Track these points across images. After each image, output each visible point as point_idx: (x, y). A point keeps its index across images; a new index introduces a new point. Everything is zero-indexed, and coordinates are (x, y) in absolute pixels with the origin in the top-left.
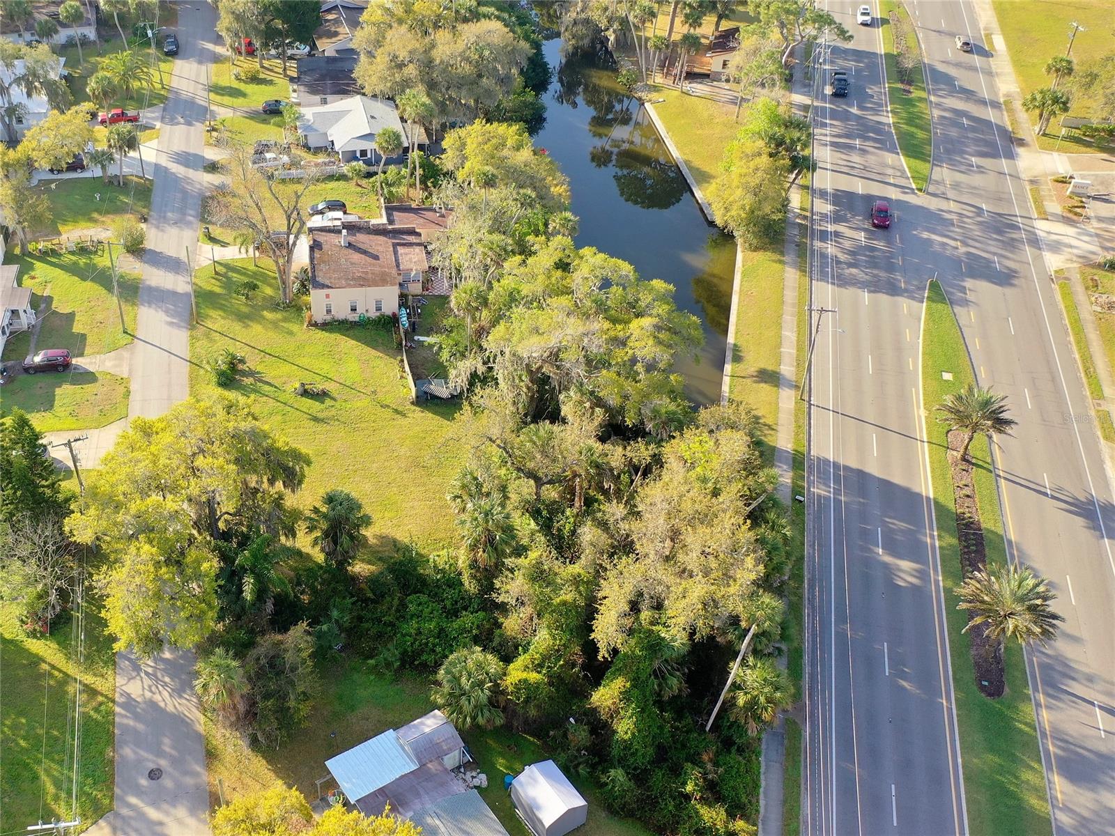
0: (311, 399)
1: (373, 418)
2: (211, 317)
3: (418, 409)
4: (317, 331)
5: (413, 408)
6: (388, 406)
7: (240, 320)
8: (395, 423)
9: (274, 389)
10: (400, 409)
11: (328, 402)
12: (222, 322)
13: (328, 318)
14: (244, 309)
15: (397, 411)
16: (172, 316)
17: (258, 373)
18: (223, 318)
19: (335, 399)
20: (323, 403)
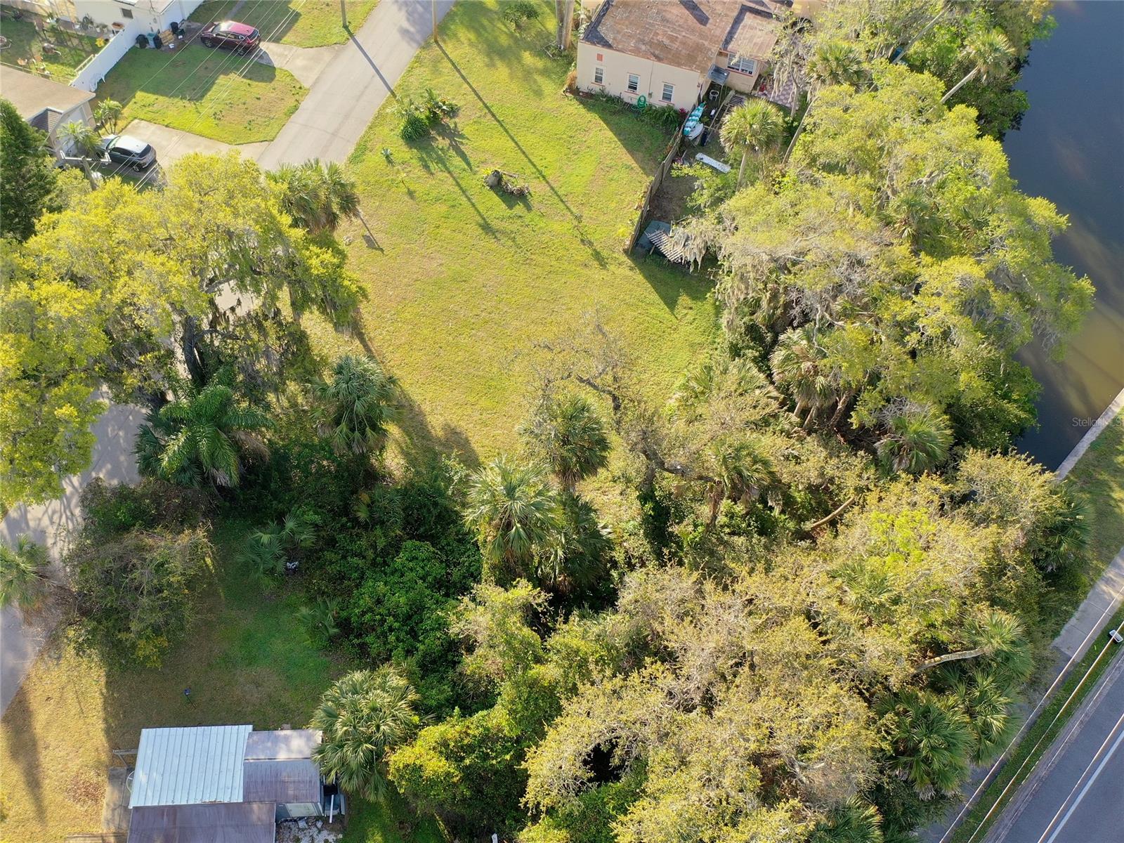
0: (501, 196)
1: (561, 252)
2: (458, 40)
3: (629, 262)
4: (574, 102)
5: (624, 258)
6: (591, 244)
7: (488, 55)
8: (585, 271)
9: (464, 165)
10: (604, 253)
11: (519, 209)
12: (467, 49)
13: (596, 88)
14: (504, 41)
15: (597, 256)
16: (413, 23)
17: (462, 136)
18: (471, 44)
19: (529, 208)
20: (511, 207)
